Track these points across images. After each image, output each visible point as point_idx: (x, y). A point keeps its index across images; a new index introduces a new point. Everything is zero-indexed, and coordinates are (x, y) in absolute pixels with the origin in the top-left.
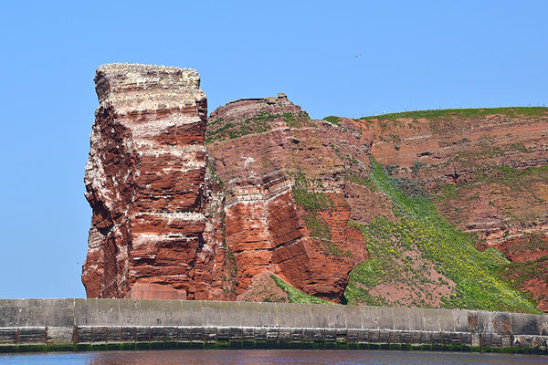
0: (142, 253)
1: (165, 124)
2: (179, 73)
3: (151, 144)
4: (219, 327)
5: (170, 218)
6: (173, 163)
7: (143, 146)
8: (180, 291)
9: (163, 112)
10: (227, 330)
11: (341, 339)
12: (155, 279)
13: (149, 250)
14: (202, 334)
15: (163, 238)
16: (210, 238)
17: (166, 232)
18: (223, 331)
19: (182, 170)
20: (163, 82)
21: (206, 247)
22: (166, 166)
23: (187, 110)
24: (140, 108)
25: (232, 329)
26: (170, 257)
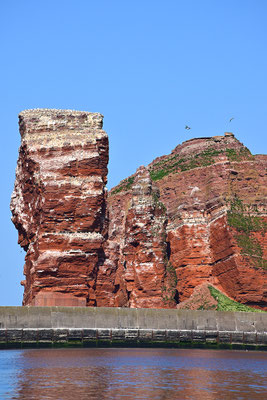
0: (45, 266)
1: (68, 159)
2: (84, 117)
3: (55, 175)
4: (70, 329)
5: (71, 237)
6: (74, 191)
7: (48, 177)
8: (80, 299)
9: (67, 149)
10: (79, 331)
11: (211, 340)
12: (57, 288)
13: (51, 264)
14: (51, 335)
15: (65, 254)
16: (112, 254)
17: (67, 249)
18: (75, 332)
19: (81, 197)
20: (69, 124)
21: (108, 262)
22: (67, 194)
23: (88, 147)
24: (48, 146)
25: (85, 331)
26: (71, 270)
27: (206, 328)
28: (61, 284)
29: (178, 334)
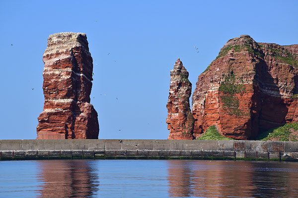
0: (42, 117)
1: (55, 59)
2: (70, 36)
3: (49, 69)
5: (56, 102)
6: (56, 77)
7: (46, 70)
8: (62, 134)
9: (58, 54)
11: (100, 155)
12: (49, 129)
13: (45, 116)
15: (53, 111)
16: (85, 110)
17: (54, 108)
19: (60, 80)
20: (63, 41)
21: (82, 114)
22: (53, 78)
23: (66, 53)
24: (49, 53)
26: (56, 119)
27: (95, 149)
28: (50, 127)
29: (71, 152)
